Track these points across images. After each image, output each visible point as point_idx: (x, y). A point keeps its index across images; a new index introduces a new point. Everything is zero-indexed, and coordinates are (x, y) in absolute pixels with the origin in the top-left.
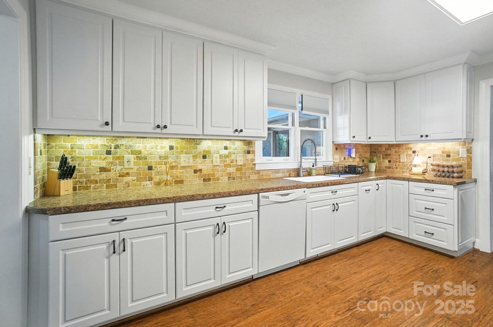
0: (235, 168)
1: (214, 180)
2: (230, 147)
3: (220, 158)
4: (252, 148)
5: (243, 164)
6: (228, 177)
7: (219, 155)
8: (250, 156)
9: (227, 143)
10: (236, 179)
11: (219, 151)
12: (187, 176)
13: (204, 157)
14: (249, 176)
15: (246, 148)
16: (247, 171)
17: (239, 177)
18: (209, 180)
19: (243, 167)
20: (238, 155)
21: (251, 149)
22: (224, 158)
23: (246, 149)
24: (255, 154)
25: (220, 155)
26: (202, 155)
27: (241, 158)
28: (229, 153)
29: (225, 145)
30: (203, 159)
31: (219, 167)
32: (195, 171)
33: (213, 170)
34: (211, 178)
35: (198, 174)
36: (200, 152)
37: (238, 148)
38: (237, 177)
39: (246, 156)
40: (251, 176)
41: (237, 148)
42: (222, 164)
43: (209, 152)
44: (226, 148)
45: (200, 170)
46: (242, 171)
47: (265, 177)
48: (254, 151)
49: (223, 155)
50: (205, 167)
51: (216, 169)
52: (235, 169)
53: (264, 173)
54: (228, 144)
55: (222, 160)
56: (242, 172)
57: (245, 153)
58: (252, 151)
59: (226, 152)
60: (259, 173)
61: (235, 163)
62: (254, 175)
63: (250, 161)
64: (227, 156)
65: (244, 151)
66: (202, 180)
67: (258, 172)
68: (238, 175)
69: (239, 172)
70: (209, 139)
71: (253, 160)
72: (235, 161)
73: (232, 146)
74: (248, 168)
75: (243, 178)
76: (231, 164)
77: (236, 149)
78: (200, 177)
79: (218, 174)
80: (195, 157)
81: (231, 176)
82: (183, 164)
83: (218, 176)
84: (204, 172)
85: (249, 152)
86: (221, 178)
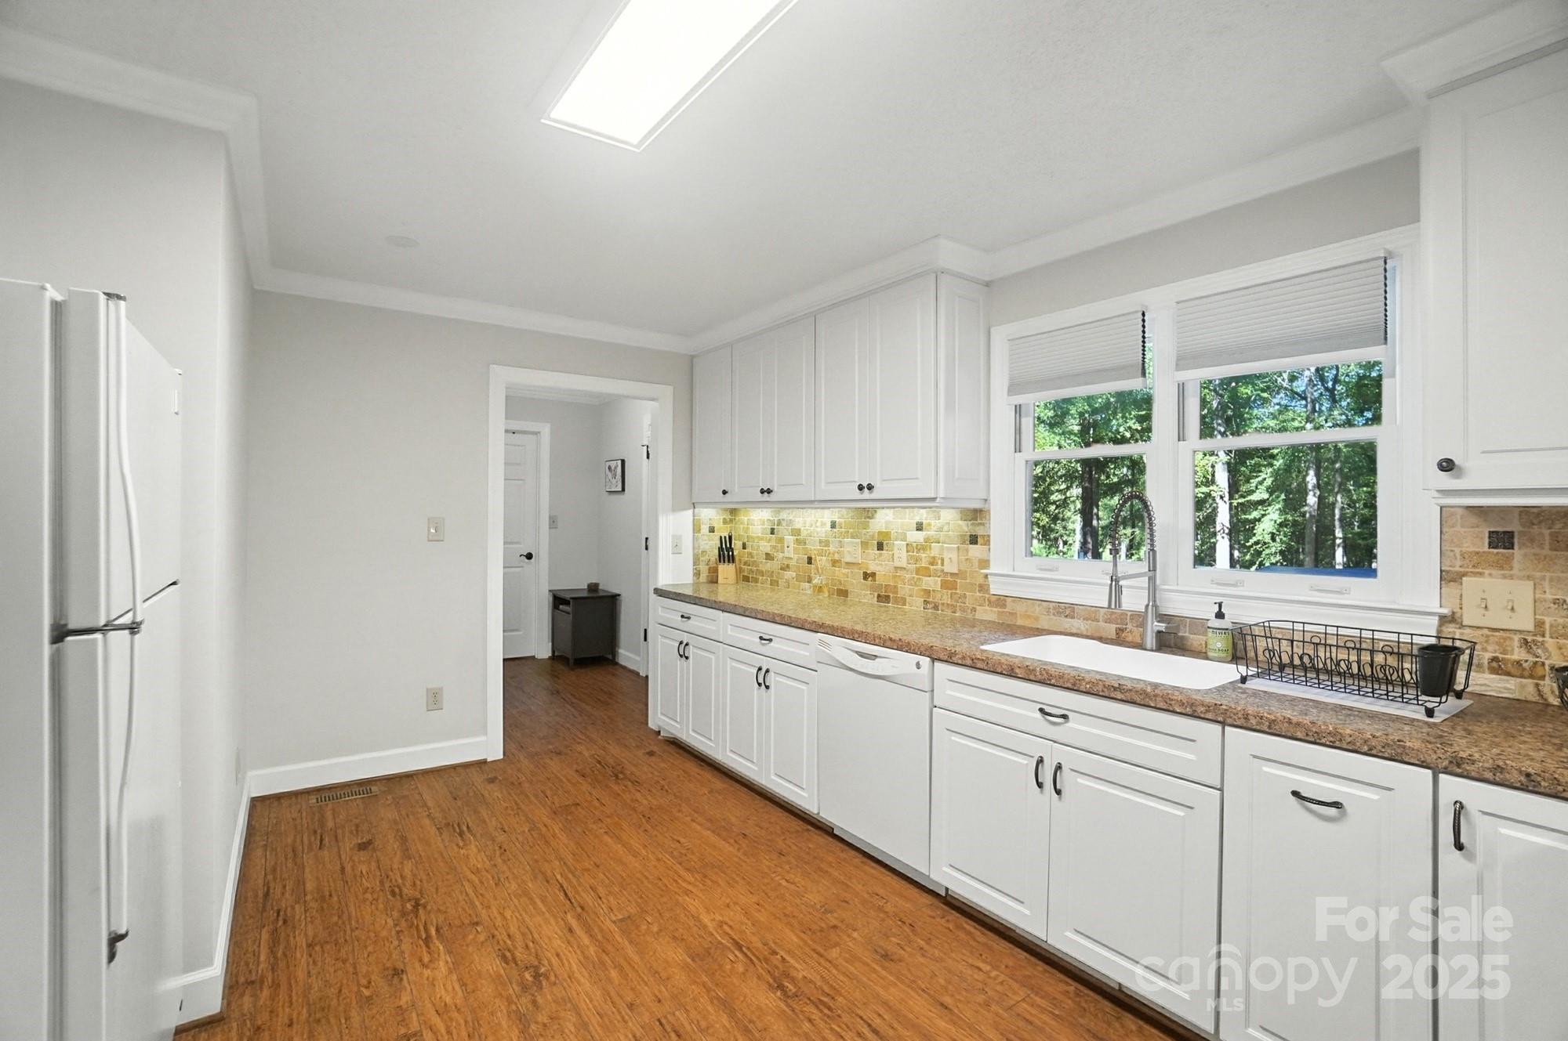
0: (939, 579)
1: (896, 601)
2: (929, 525)
3: (907, 551)
4: (982, 527)
5: (959, 570)
6: (925, 601)
7: (905, 543)
8: (975, 551)
9: (922, 515)
10: (942, 611)
11: (905, 534)
12: (853, 584)
13: (880, 547)
14: (974, 610)
15: (966, 527)
16: (967, 594)
17: (948, 604)
18: (887, 599)
19: (959, 581)
20: (945, 545)
21: (980, 531)
22: (915, 550)
23: (966, 529)
24: (989, 545)
25: (907, 544)
26: (876, 542)
27: (954, 555)
28: (927, 540)
29: (917, 519)
30: (878, 550)
31: (905, 572)
32: (866, 576)
33: (895, 577)
34: (891, 595)
35: (869, 581)
36: (873, 536)
37: (946, 528)
38: (943, 604)
39: (967, 550)
40: (978, 608)
41: (943, 526)
42: (912, 567)
43: (887, 534)
44: (920, 527)
45: (873, 575)
46: (956, 589)
47: (1020, 622)
48: (989, 536)
49: (914, 545)
50: (881, 569)
51: (900, 576)
52: (939, 582)
53: (1020, 608)
54: (925, 516)
55: (912, 556)
56: (956, 593)
57: (964, 543)
58: (983, 536)
59: (919, 537)
60: (1004, 606)
61: (939, 567)
62: (987, 608)
63: (977, 564)
64: (921, 548)
65: (961, 536)
66: (876, 596)
67: (1000, 601)
68: (947, 600)
69: (950, 591)
70: (888, 508)
71: (985, 563)
72: (939, 562)
73: (933, 522)
74: (972, 584)
75: (958, 609)
76: (932, 567)
77: (940, 529)
78: (873, 589)
79: (904, 590)
80: (865, 545)
81: (931, 600)
82: (848, 559)
83: (903, 593)
84: (879, 580)
85: (974, 540)
86: (908, 599)
